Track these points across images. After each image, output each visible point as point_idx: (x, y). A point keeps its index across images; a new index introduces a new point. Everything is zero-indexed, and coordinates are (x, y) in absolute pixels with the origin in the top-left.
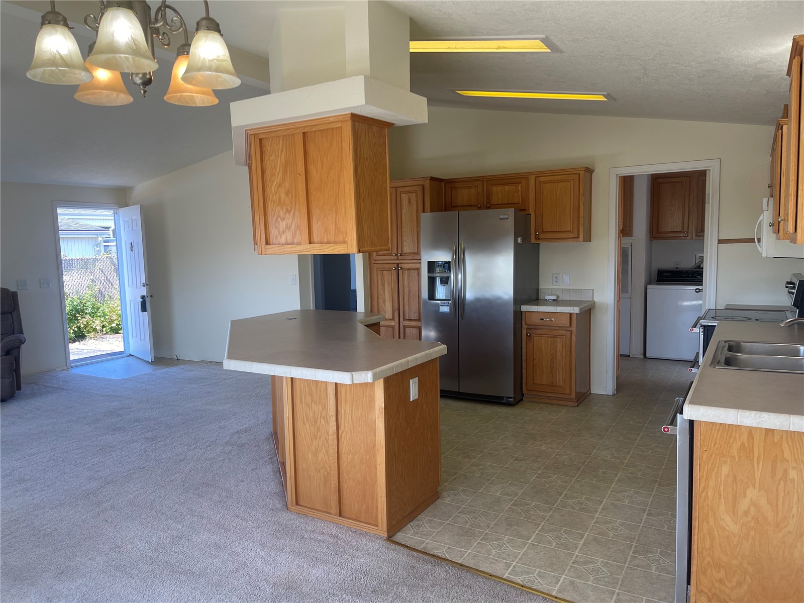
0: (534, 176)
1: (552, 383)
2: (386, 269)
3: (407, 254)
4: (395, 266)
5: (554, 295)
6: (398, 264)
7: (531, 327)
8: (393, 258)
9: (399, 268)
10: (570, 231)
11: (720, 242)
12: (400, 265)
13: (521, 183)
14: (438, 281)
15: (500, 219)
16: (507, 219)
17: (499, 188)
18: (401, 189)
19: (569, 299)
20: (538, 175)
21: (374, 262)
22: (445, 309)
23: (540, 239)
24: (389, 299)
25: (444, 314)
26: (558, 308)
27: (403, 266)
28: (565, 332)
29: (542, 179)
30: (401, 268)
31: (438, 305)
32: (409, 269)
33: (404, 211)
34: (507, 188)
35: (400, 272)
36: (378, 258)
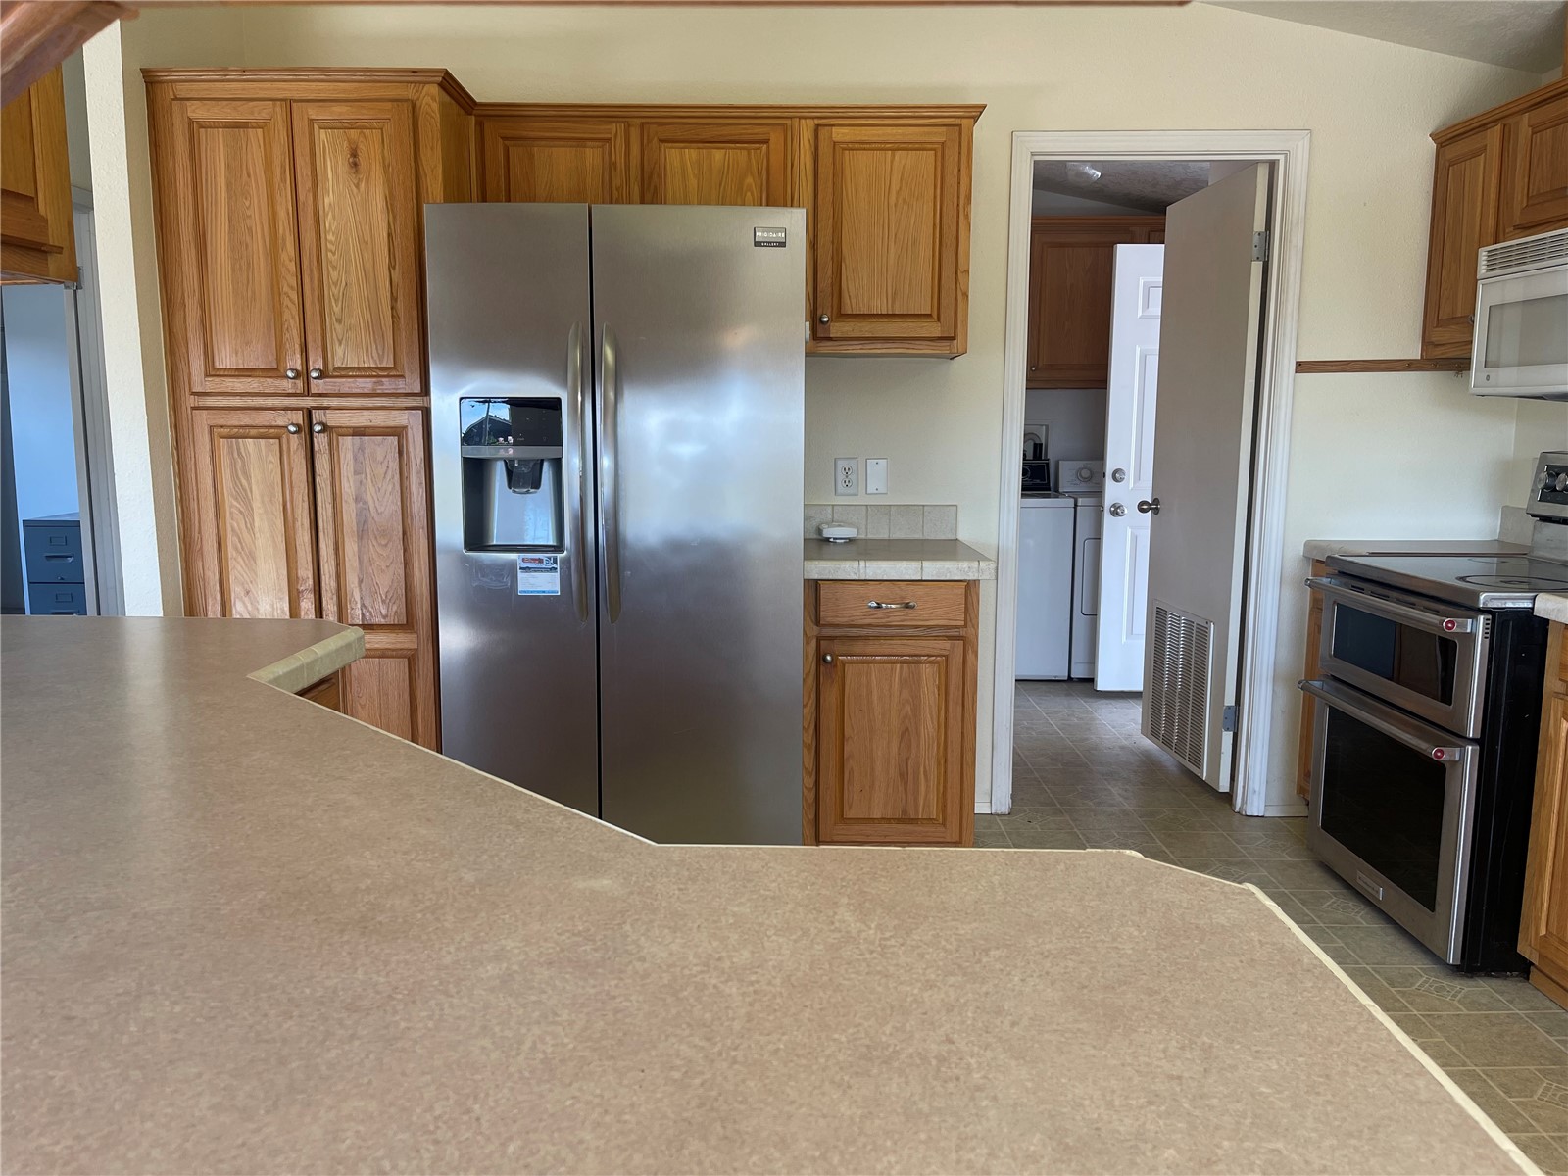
0: (811, 123)
1: (905, 812)
2: (253, 432)
3: (344, 372)
4: (298, 417)
5: (850, 525)
6: (309, 412)
8: (287, 386)
9: (317, 428)
10: (930, 315)
11: (1302, 367)
12: (316, 415)
13: (766, 142)
14: (499, 476)
15: (757, 244)
17: (691, 154)
18: (313, 112)
20: (824, 117)
21: (192, 401)
22: (543, 583)
23: (830, 339)
24: (270, 550)
25: (538, 604)
26: (927, 564)
27: (334, 419)
28: (947, 644)
29: (840, 134)
30: (326, 428)
31: (511, 570)
32: (358, 432)
33: (328, 200)
34: (718, 155)
35: (321, 441)
36: (211, 385)
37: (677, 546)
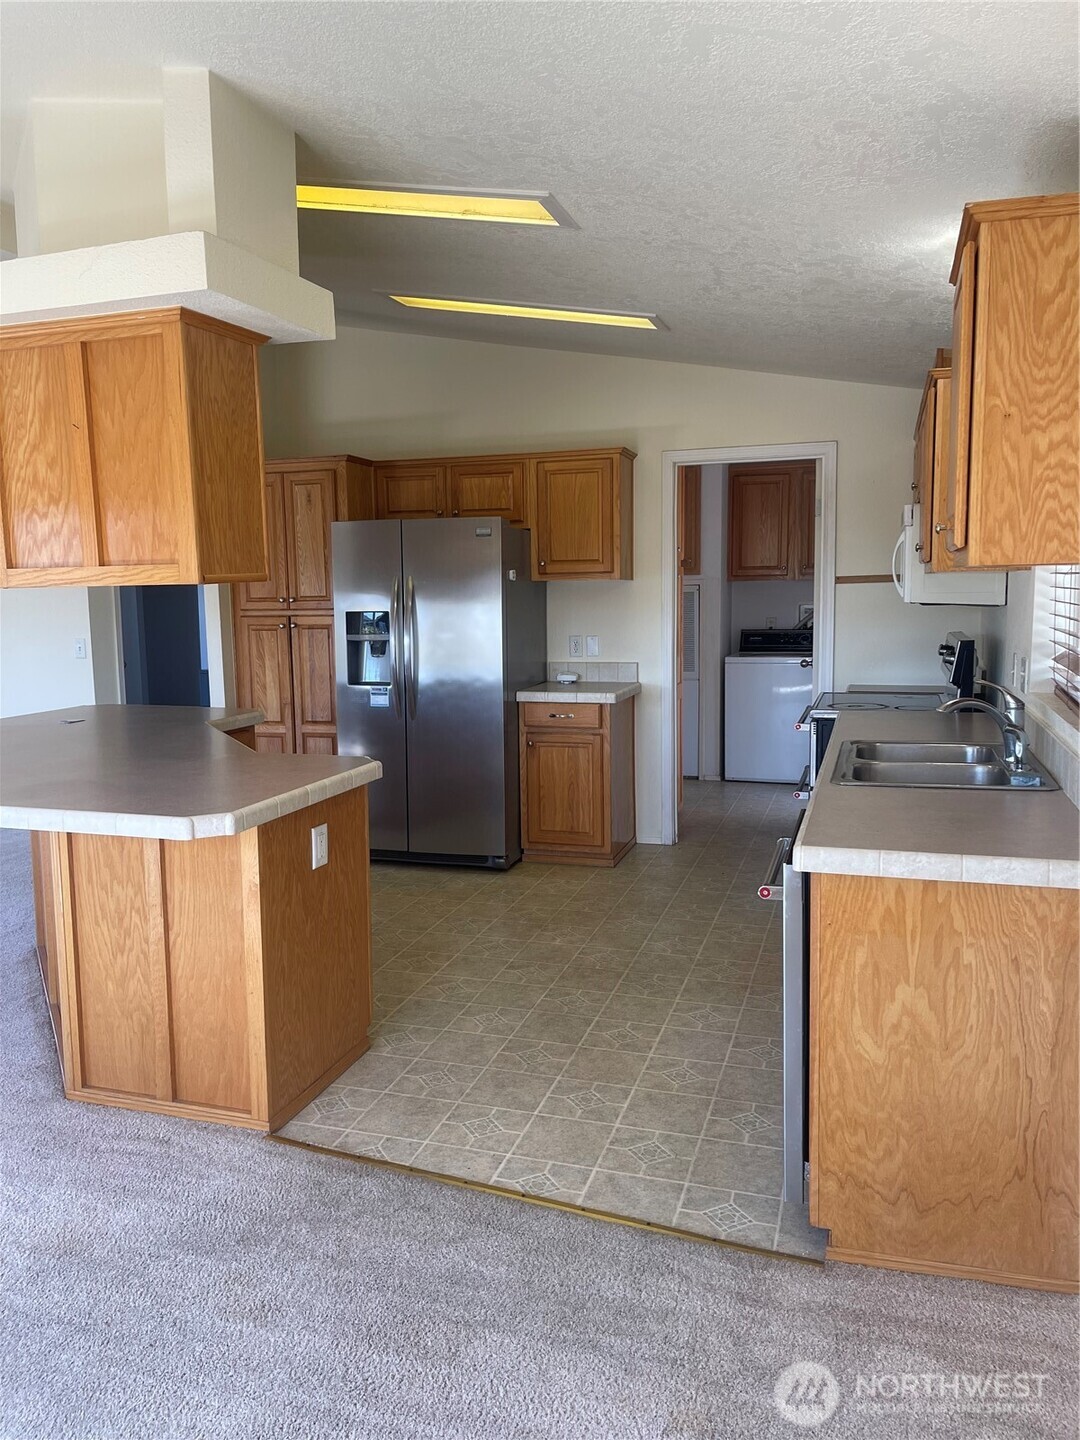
0: (535, 461)
1: (572, 828)
2: (266, 628)
3: (305, 599)
4: (285, 620)
5: (573, 673)
6: (290, 617)
7: (536, 730)
8: (280, 606)
9: (292, 626)
10: (598, 560)
11: (839, 580)
12: (293, 619)
13: (512, 472)
14: (367, 647)
15: (477, 535)
16: (490, 535)
17: (475, 481)
18: (292, 477)
19: (597, 680)
20: (542, 458)
21: (242, 613)
22: (381, 701)
23: (547, 574)
24: (272, 684)
25: (379, 710)
26: (579, 694)
27: (300, 621)
28: (591, 738)
29: (549, 466)
30: (296, 625)
31: (367, 694)
32: (311, 627)
33: (298, 518)
34: (488, 481)
35: (294, 632)
36: (250, 606)
37: (441, 683)
